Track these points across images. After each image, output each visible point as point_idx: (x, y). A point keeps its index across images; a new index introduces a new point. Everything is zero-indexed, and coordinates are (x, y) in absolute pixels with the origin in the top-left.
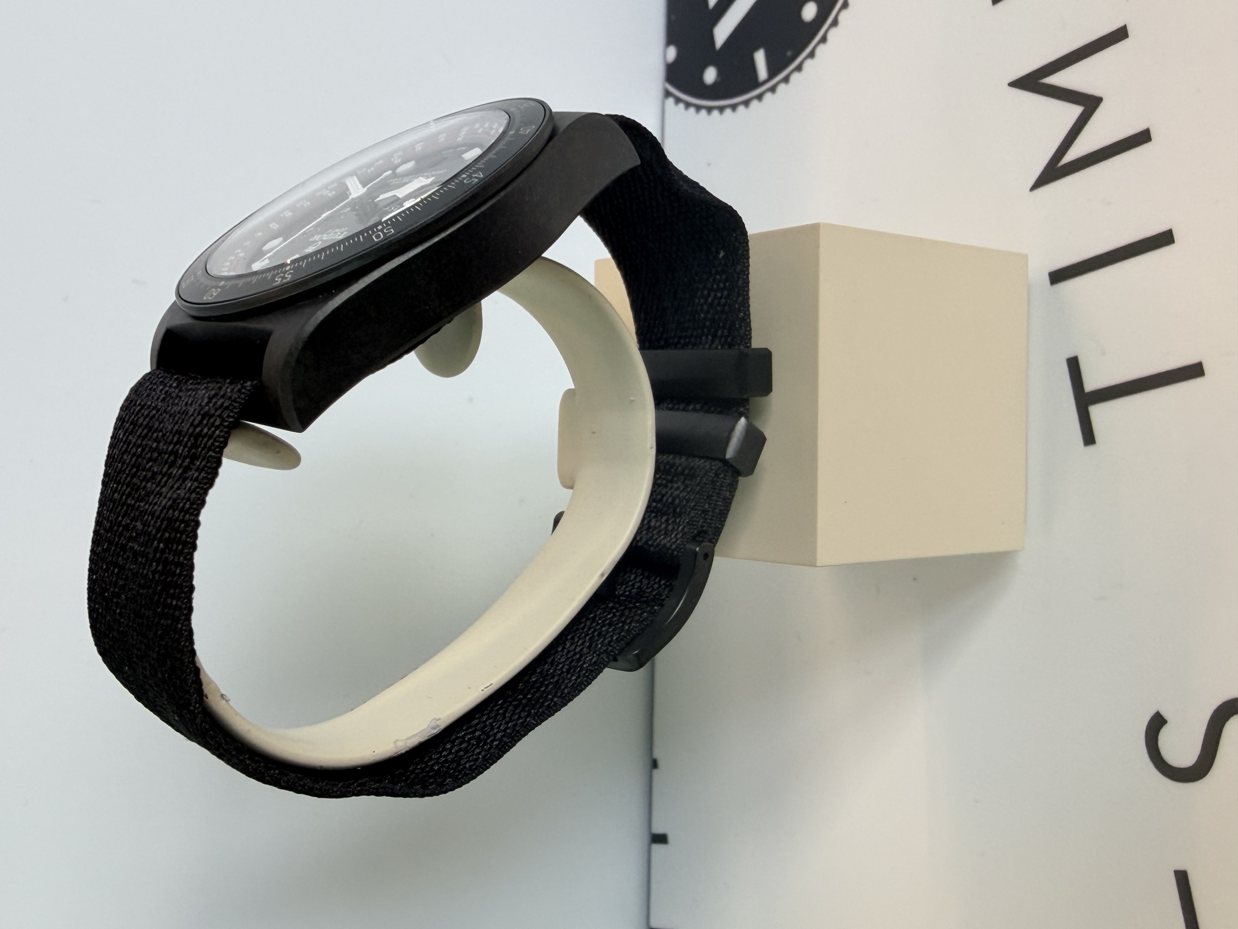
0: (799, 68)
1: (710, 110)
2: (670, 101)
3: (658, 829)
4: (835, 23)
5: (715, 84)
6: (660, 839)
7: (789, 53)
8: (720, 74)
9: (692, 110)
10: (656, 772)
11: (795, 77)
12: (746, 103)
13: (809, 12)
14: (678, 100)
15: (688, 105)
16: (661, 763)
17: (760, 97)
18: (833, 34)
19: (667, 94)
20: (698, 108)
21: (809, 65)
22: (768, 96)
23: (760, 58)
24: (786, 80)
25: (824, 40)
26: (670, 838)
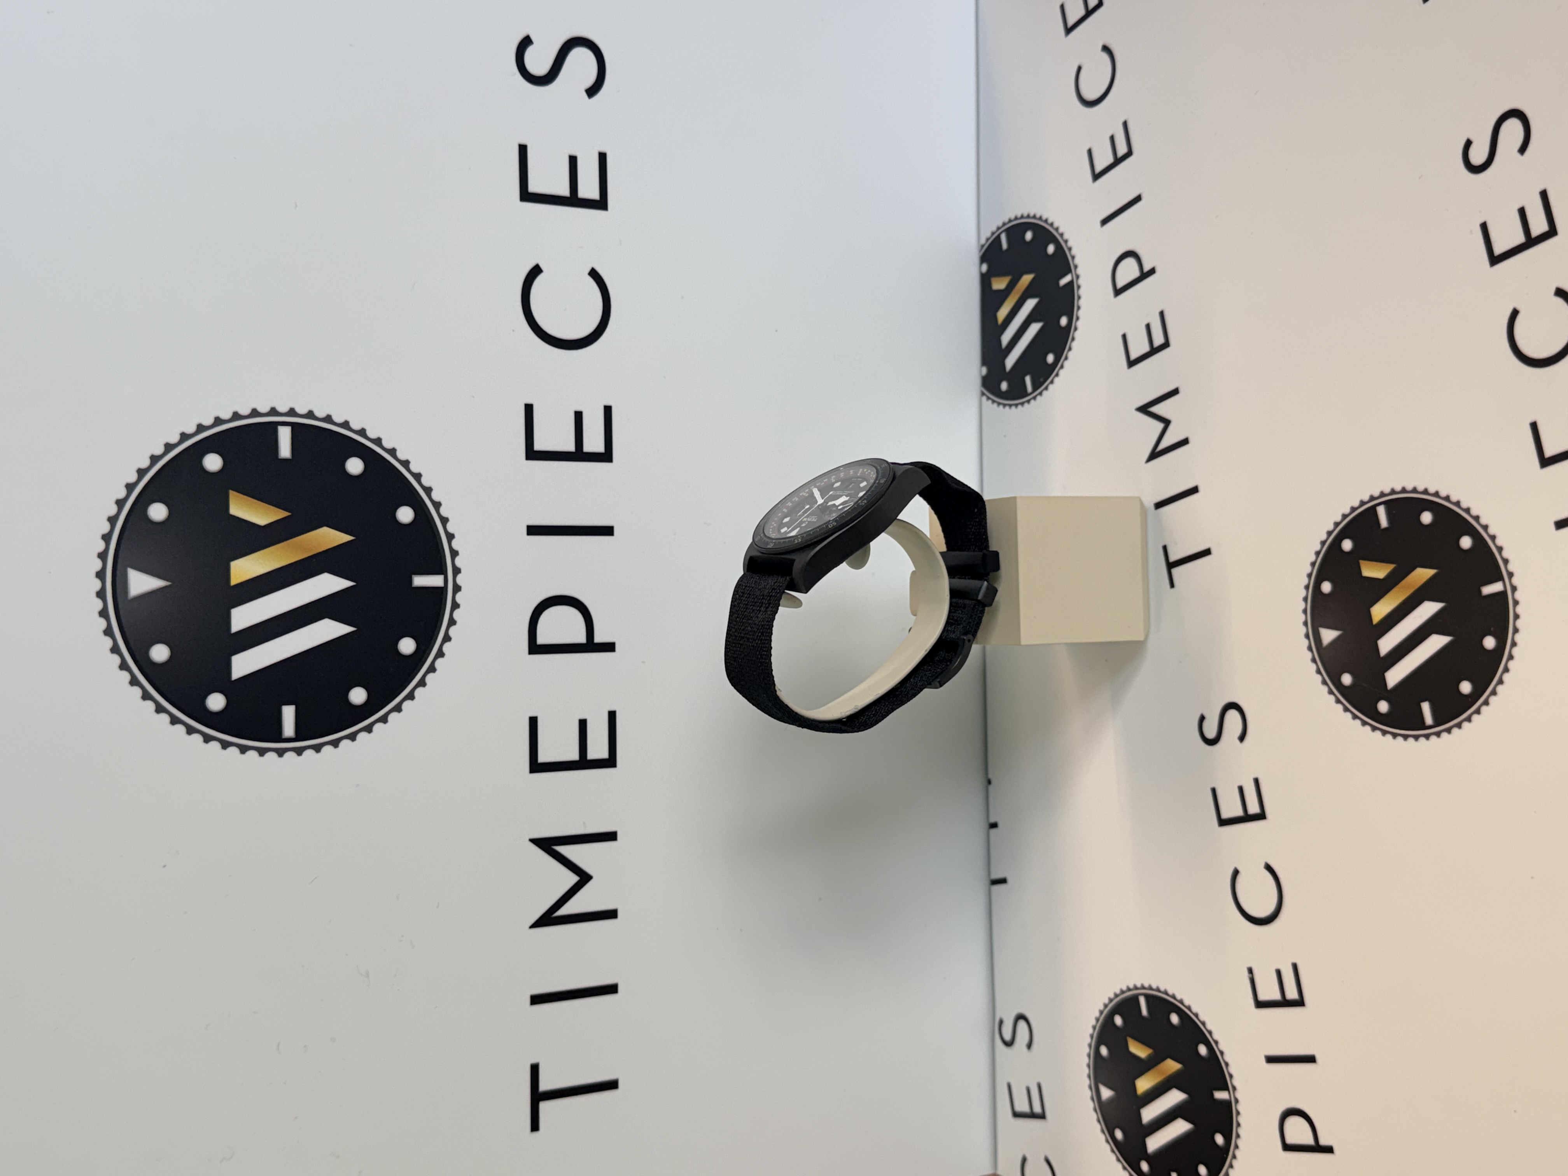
0: (1046, 388)
1: (1005, 405)
2: (984, 398)
3: (992, 820)
4: (1062, 367)
5: (1007, 392)
6: (994, 825)
7: (1042, 380)
8: (1009, 385)
9: (995, 405)
10: (991, 788)
11: (1045, 393)
12: (1022, 404)
13: (1050, 358)
14: (988, 398)
15: (994, 401)
16: (993, 782)
17: (1028, 401)
18: (1062, 372)
19: (983, 394)
20: (999, 404)
21: (1051, 387)
22: (1032, 402)
23: (1028, 380)
24: (1041, 394)
25: (1057, 375)
26: (1000, 825)
